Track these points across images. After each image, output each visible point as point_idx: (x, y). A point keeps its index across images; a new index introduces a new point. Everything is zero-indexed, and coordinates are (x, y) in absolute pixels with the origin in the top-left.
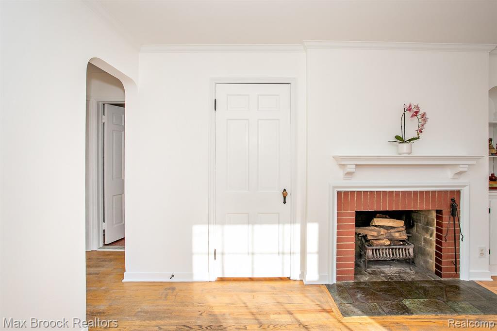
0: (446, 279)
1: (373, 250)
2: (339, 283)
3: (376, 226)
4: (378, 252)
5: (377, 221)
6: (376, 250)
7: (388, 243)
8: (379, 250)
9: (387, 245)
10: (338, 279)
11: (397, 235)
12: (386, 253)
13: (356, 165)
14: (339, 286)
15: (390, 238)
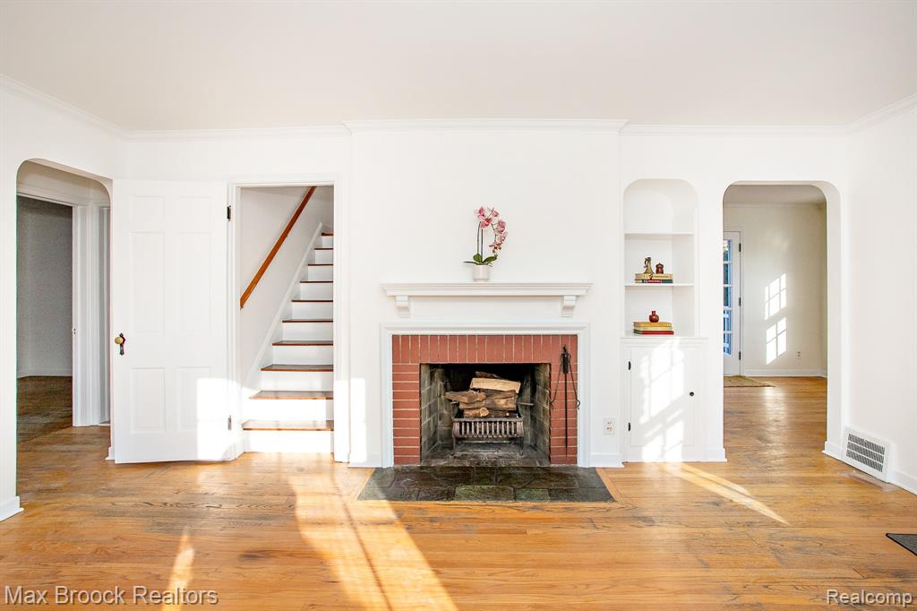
0: (557, 465)
1: (461, 423)
2: (398, 466)
3: (475, 390)
4: (468, 427)
5: (477, 383)
6: (465, 423)
7: (484, 413)
8: (470, 423)
9: (485, 417)
10: (396, 461)
11: (502, 402)
12: (480, 429)
13: (410, 297)
14: (396, 471)
15: (490, 407)
